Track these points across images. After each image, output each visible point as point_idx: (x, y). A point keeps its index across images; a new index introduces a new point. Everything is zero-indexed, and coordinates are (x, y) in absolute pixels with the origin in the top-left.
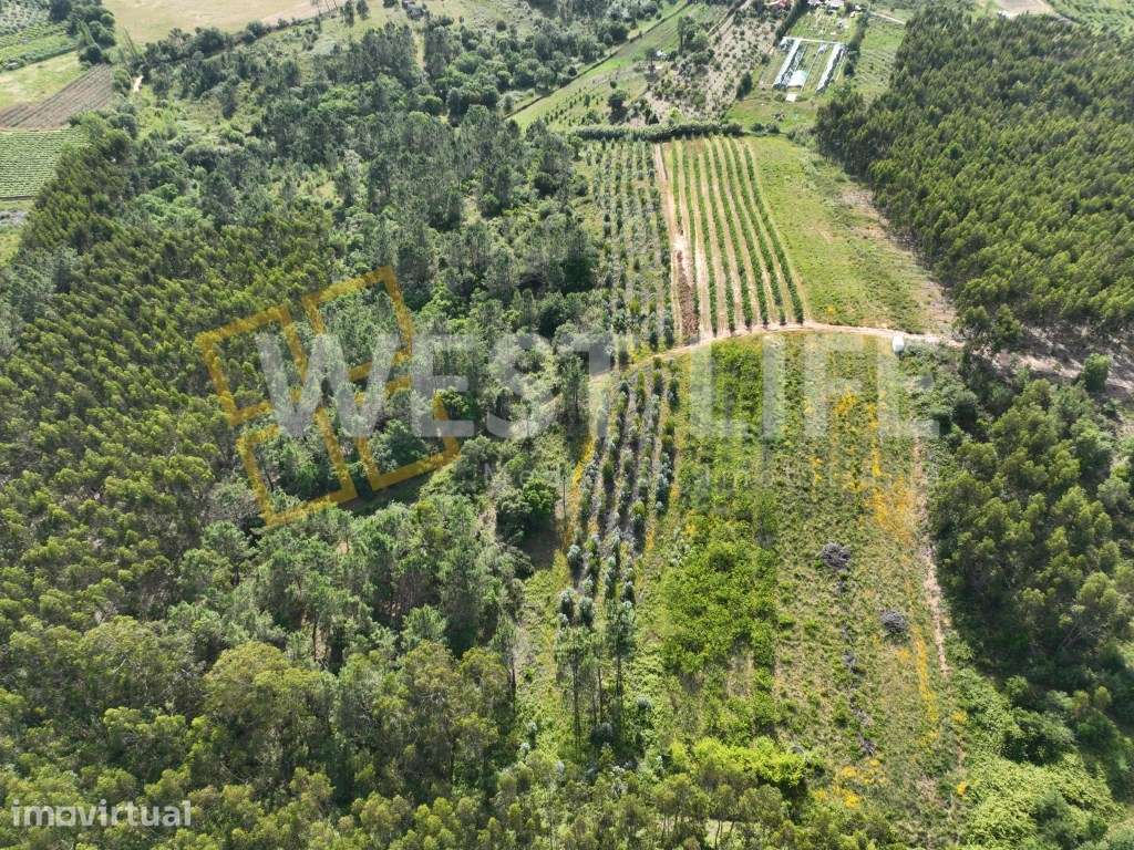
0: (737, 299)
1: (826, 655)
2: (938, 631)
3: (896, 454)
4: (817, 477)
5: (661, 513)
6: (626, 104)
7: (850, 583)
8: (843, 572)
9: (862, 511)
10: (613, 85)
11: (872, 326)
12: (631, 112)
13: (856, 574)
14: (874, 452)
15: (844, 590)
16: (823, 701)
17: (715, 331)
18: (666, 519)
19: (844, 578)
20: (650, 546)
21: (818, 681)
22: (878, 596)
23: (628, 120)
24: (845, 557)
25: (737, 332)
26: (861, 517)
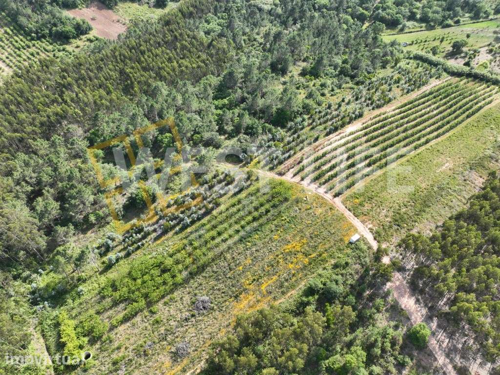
0: (325, 168)
1: (147, 335)
2: (192, 371)
3: (281, 286)
4: (241, 268)
5: (176, 233)
6: (465, 49)
7: (193, 319)
8: (196, 312)
9: (236, 297)
10: (468, 36)
11: (363, 222)
12: (463, 55)
13: (200, 318)
14: (275, 278)
15: (186, 320)
16: (123, 349)
17: (294, 175)
18: (175, 237)
19: (193, 316)
20: (159, 242)
21: (132, 341)
22: (194, 335)
23: (457, 58)
24: (204, 308)
25: (302, 182)
26: (233, 299)
